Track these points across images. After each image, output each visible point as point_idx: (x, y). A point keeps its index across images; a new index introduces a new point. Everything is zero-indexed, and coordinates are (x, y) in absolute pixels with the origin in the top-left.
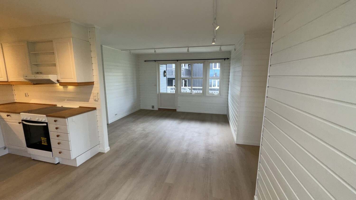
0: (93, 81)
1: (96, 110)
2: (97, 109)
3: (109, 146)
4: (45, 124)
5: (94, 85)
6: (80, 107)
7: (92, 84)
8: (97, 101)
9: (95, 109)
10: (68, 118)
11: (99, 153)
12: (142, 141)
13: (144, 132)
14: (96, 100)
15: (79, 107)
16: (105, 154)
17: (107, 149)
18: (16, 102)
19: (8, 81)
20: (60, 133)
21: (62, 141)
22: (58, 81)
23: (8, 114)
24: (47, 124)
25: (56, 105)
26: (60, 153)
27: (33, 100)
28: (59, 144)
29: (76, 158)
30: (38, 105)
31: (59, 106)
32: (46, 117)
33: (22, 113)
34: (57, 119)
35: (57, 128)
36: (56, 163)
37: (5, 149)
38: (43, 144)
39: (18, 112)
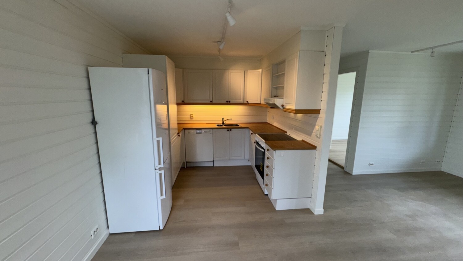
0: (320, 109)
1: (315, 150)
2: (317, 149)
3: (323, 208)
4: (263, 150)
5: (320, 114)
6: (303, 141)
7: (317, 112)
8: (319, 138)
9: (314, 148)
10: (276, 151)
11: (309, 209)
12: (391, 236)
13: (410, 222)
14: (317, 136)
15: (301, 140)
16: (313, 215)
17: (318, 210)
18: (267, 123)
19: (260, 104)
20: (269, 165)
21: (269, 174)
22: (283, 106)
23: (251, 132)
24: (265, 151)
25: (286, 132)
26: (266, 185)
27: (275, 122)
28: (267, 175)
29: (277, 200)
30: (276, 128)
31: (288, 134)
32: (265, 143)
33: (257, 134)
34: (270, 148)
35: (268, 158)
36: (265, 194)
37: (249, 161)
38: (261, 169)
39: (256, 132)
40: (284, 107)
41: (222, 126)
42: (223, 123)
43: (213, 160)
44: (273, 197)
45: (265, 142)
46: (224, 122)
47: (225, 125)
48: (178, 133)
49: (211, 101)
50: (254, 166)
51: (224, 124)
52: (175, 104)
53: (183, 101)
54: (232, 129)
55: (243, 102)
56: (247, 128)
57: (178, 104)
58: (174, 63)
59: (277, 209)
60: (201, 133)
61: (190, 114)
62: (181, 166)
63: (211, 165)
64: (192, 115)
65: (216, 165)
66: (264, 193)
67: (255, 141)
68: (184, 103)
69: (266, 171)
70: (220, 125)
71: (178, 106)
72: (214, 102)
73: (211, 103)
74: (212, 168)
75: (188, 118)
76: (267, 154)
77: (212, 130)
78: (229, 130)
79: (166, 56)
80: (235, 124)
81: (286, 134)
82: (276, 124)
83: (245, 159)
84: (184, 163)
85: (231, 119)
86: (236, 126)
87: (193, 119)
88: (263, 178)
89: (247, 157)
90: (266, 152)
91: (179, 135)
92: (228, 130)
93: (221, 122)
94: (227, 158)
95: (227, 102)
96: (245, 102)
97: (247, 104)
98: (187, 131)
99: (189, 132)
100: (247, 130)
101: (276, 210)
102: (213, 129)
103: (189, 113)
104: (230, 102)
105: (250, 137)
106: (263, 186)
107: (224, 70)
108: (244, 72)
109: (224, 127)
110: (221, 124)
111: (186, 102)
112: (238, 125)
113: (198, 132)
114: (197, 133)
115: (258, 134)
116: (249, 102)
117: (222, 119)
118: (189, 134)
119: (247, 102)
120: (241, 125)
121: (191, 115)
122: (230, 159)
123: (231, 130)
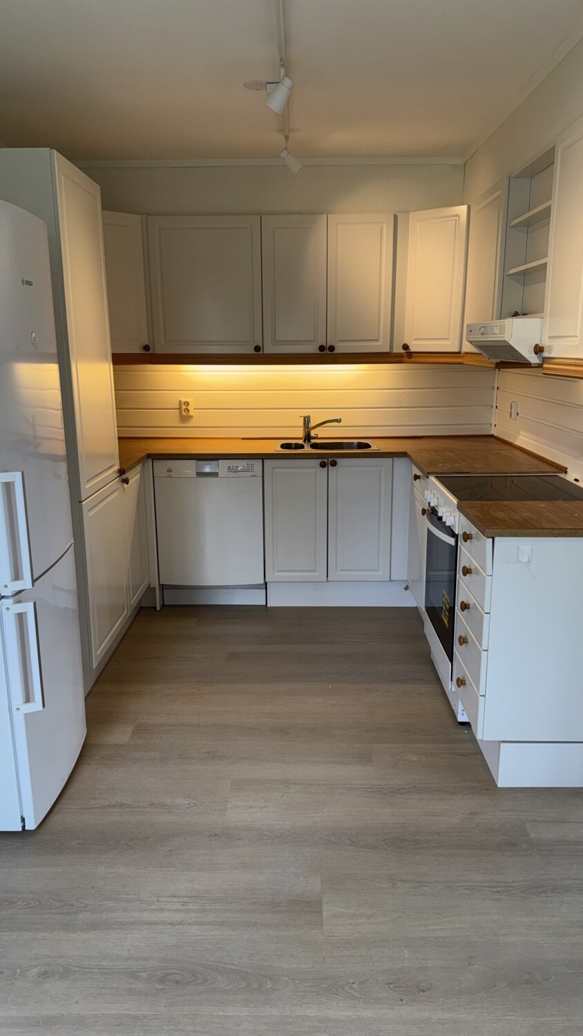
4: (451, 542)
10: (497, 540)
18: (492, 436)
19: (459, 353)
20: (471, 600)
21: (472, 636)
22: (538, 350)
23: (416, 471)
24: (457, 542)
25: (565, 470)
26: (461, 682)
27: (522, 432)
28: (463, 641)
29: (502, 745)
30: (526, 456)
31: (570, 477)
32: (457, 513)
33: (432, 479)
34: (473, 530)
35: (467, 571)
36: (461, 718)
37: (407, 588)
38: (443, 616)
39: (431, 470)
40: (545, 354)
41: (302, 447)
42: (308, 437)
43: (262, 582)
44: (484, 732)
45: (460, 508)
46: (313, 433)
47: (314, 446)
48: (121, 472)
49: (257, 348)
50: (424, 610)
51: (313, 441)
52: (107, 359)
53: (146, 348)
54: (340, 461)
55: (387, 350)
56: (403, 455)
57: (119, 360)
58: (99, 187)
59: (501, 783)
60: (215, 475)
61: (180, 402)
62: (134, 600)
63: (257, 599)
64: (187, 403)
65: (278, 599)
66: (455, 717)
67: (426, 507)
68: (150, 356)
69: (462, 622)
70: (296, 444)
71: (118, 366)
72: (269, 349)
73: (258, 357)
74: (262, 612)
75: (172, 418)
76: (466, 555)
77: (260, 462)
78: (328, 462)
79: (55, 151)
80: (356, 441)
81: (562, 475)
82: (524, 440)
83: (390, 580)
84: (150, 590)
85: (339, 421)
86: (360, 449)
87: (192, 423)
88: (450, 656)
89: (400, 573)
90: (464, 548)
91: (124, 477)
92: (323, 465)
93: (300, 433)
94: (320, 575)
95: (322, 348)
96: (398, 349)
97: (405, 356)
98: (161, 466)
99: (170, 471)
100: (400, 464)
101: (497, 786)
102: (263, 457)
103: (174, 398)
104: (332, 348)
105: (412, 493)
106: (451, 687)
107: (311, 213)
108: (396, 217)
109: (307, 449)
110: (301, 442)
111: (159, 350)
112: (368, 446)
113: (207, 469)
114: (201, 474)
115: (436, 477)
116: (413, 349)
117: (301, 423)
118: (170, 477)
119: (406, 347)
120: (375, 446)
121: (184, 407)
122: (329, 579)
123: (334, 464)
